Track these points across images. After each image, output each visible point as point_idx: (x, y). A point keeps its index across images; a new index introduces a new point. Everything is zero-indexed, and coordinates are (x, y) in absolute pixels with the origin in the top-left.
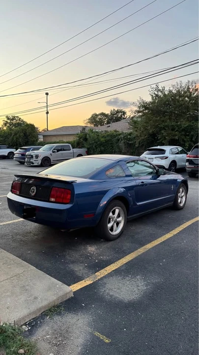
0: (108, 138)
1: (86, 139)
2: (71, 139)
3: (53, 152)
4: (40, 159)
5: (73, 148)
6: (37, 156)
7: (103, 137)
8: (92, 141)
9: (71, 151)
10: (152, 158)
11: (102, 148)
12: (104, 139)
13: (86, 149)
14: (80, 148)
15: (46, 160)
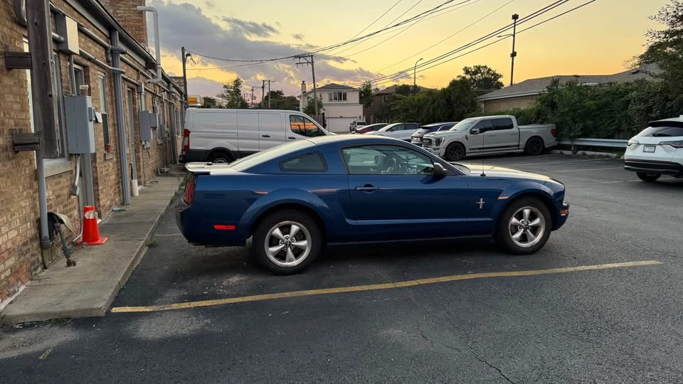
0: (604, 100)
1: (553, 106)
2: (524, 106)
3: (472, 132)
4: (443, 145)
5: (519, 124)
6: (438, 141)
7: (593, 98)
8: (564, 108)
9: (515, 130)
10: (654, 146)
11: (590, 123)
12: (592, 102)
13: (551, 126)
14: (541, 123)
15: (456, 147)
